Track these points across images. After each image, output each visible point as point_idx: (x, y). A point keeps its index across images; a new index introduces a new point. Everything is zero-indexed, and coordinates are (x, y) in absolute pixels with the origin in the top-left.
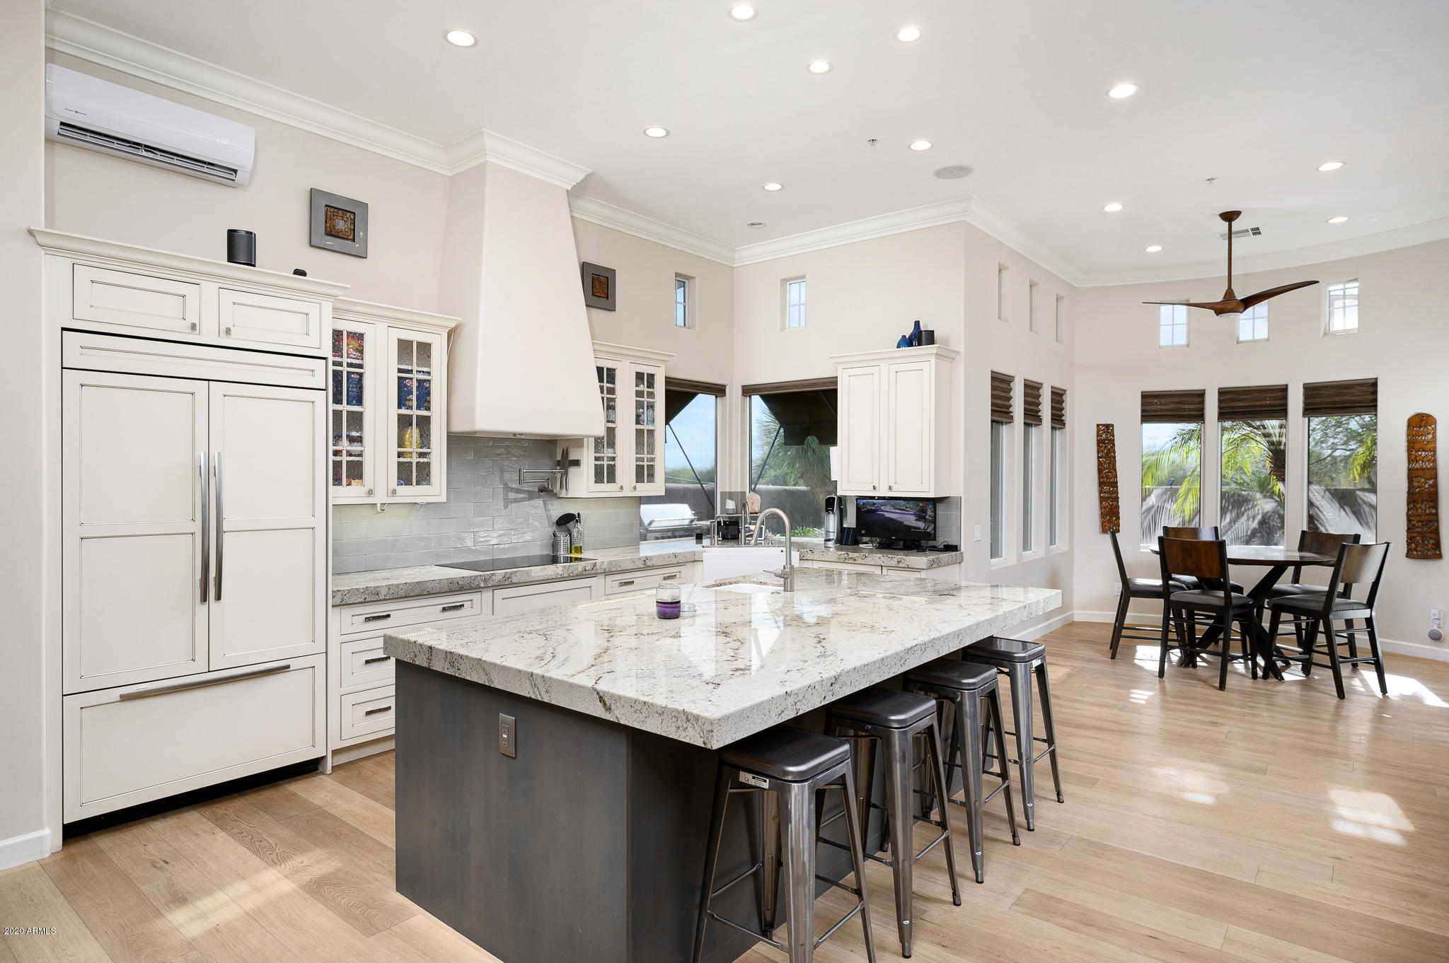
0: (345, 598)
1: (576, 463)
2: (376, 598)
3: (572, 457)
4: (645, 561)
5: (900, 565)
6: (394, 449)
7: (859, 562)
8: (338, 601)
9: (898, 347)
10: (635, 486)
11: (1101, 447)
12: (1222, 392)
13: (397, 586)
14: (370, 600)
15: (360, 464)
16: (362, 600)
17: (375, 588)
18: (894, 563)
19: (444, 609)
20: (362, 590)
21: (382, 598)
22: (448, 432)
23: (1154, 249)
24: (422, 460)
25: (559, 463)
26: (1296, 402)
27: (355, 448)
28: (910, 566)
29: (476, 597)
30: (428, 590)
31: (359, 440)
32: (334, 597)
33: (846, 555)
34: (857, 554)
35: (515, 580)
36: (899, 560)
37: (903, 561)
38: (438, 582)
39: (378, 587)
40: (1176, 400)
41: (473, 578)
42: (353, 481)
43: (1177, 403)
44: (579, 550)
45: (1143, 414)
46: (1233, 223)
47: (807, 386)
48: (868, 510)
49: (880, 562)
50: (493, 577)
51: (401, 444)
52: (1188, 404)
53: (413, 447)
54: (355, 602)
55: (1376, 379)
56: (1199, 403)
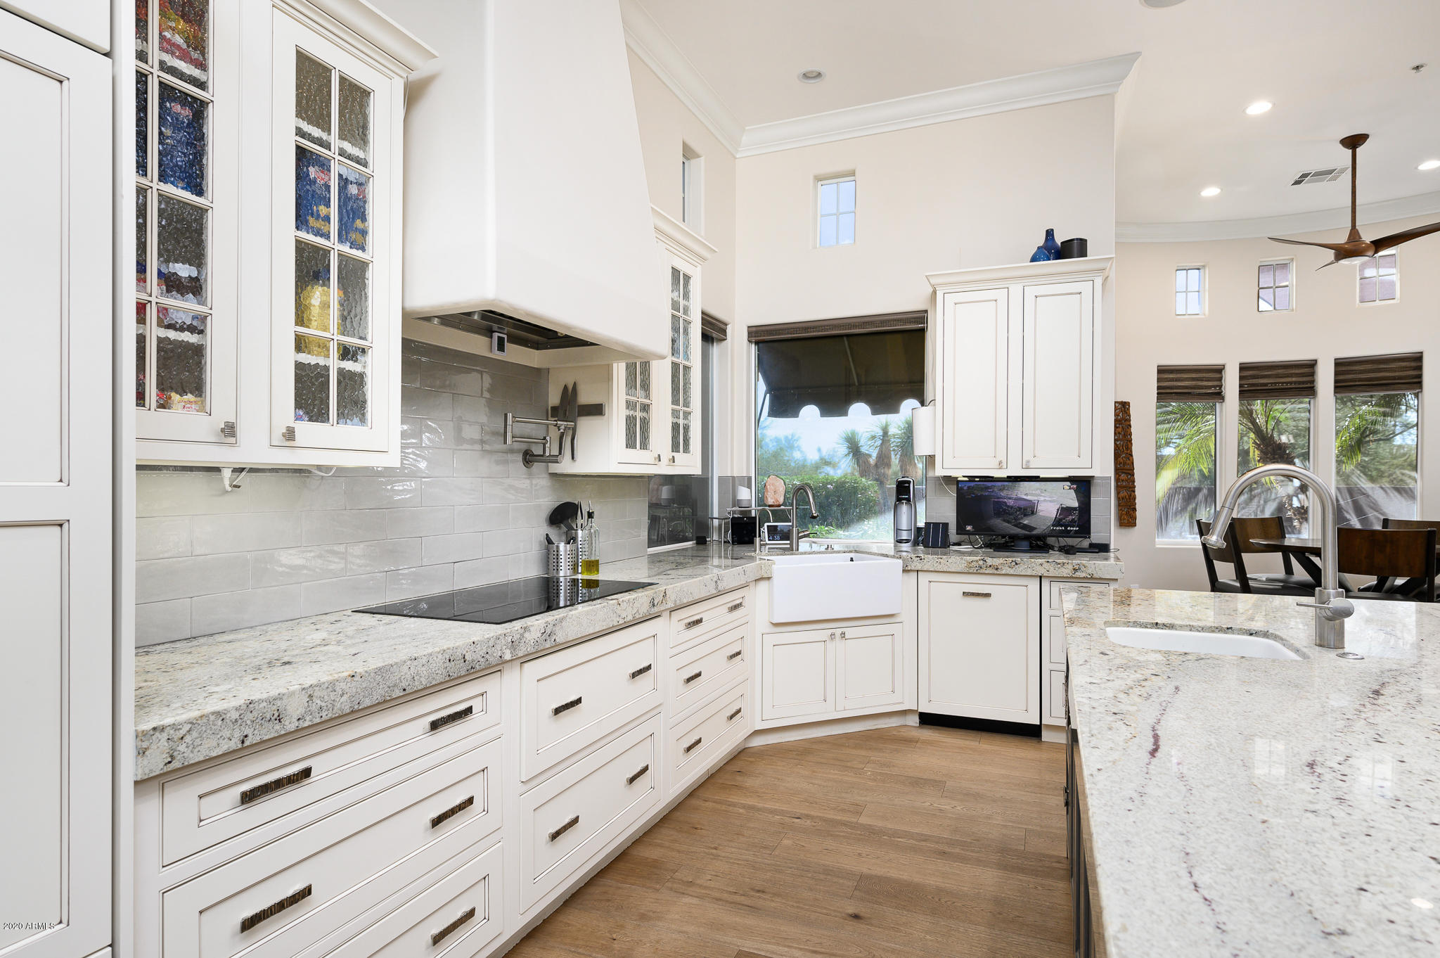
0: (182, 748)
1: (596, 410)
2: (277, 729)
3: (585, 398)
4: (716, 582)
5: (1078, 574)
6: (287, 329)
7: (1003, 572)
8: (155, 762)
9: (1034, 259)
10: (673, 457)
11: (1117, 427)
12: (1244, 368)
13: (332, 686)
14: (257, 739)
15: (197, 352)
16: (235, 744)
17: (272, 701)
18: (1066, 571)
19: (435, 726)
20: (235, 715)
21: (292, 727)
22: (403, 309)
23: (1211, 192)
24: (349, 365)
25: (556, 412)
26: (1325, 379)
27: (184, 306)
28: (1095, 576)
29: (490, 685)
30: (404, 684)
31: (195, 287)
32: (142, 752)
33: (981, 563)
34: (1001, 560)
35: (560, 637)
36: (1077, 567)
37: (1083, 569)
38: (424, 660)
39: (280, 697)
40: (1194, 375)
41: (491, 644)
42: (175, 397)
43: (1193, 379)
44: (592, 565)
45: (1160, 391)
46: (1357, 149)
47: (855, 326)
48: (977, 496)
49: (1041, 571)
50: (527, 635)
51: (301, 317)
52: (1206, 381)
53: (328, 327)
54: (214, 754)
55: (1422, 353)
56: (1217, 381)
